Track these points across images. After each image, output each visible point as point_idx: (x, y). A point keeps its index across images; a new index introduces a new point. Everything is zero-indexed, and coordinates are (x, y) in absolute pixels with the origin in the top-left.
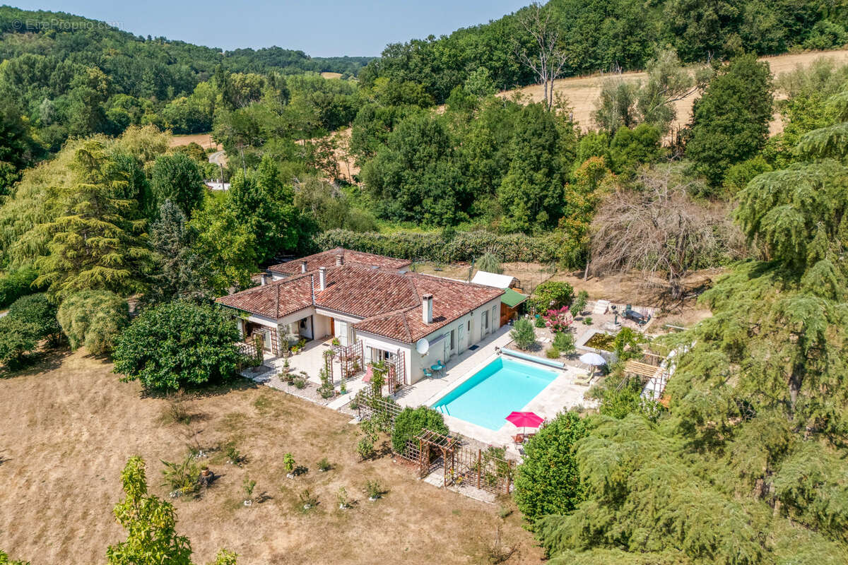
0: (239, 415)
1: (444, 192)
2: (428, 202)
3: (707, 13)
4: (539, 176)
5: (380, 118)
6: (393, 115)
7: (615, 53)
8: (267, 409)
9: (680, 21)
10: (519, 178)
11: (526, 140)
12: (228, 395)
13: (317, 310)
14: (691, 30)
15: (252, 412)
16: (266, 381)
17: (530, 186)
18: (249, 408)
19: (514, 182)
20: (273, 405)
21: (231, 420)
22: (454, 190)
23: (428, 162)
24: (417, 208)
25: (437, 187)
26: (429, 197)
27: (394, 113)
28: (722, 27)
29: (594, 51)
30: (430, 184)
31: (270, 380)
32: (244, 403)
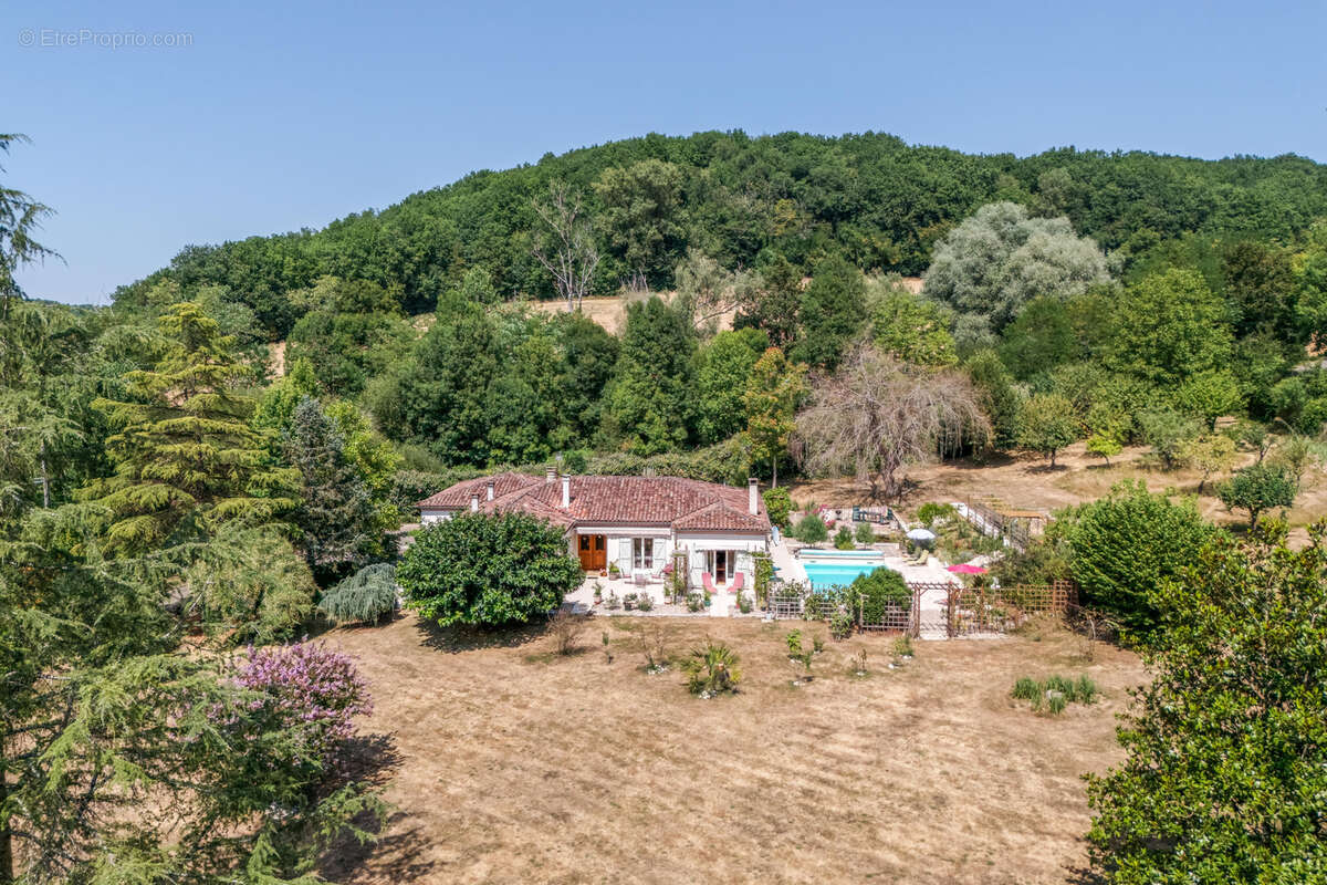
1: (521, 418)
2: (497, 433)
3: (651, 232)
4: (676, 382)
5: (342, 330)
6: (365, 326)
7: (540, 276)
9: (618, 239)
10: (649, 387)
11: (652, 339)
14: (634, 250)
17: (663, 395)
20: (645, 626)
24: (479, 444)
26: (498, 425)
27: (365, 323)
28: (667, 249)
29: (509, 272)
30: (499, 408)
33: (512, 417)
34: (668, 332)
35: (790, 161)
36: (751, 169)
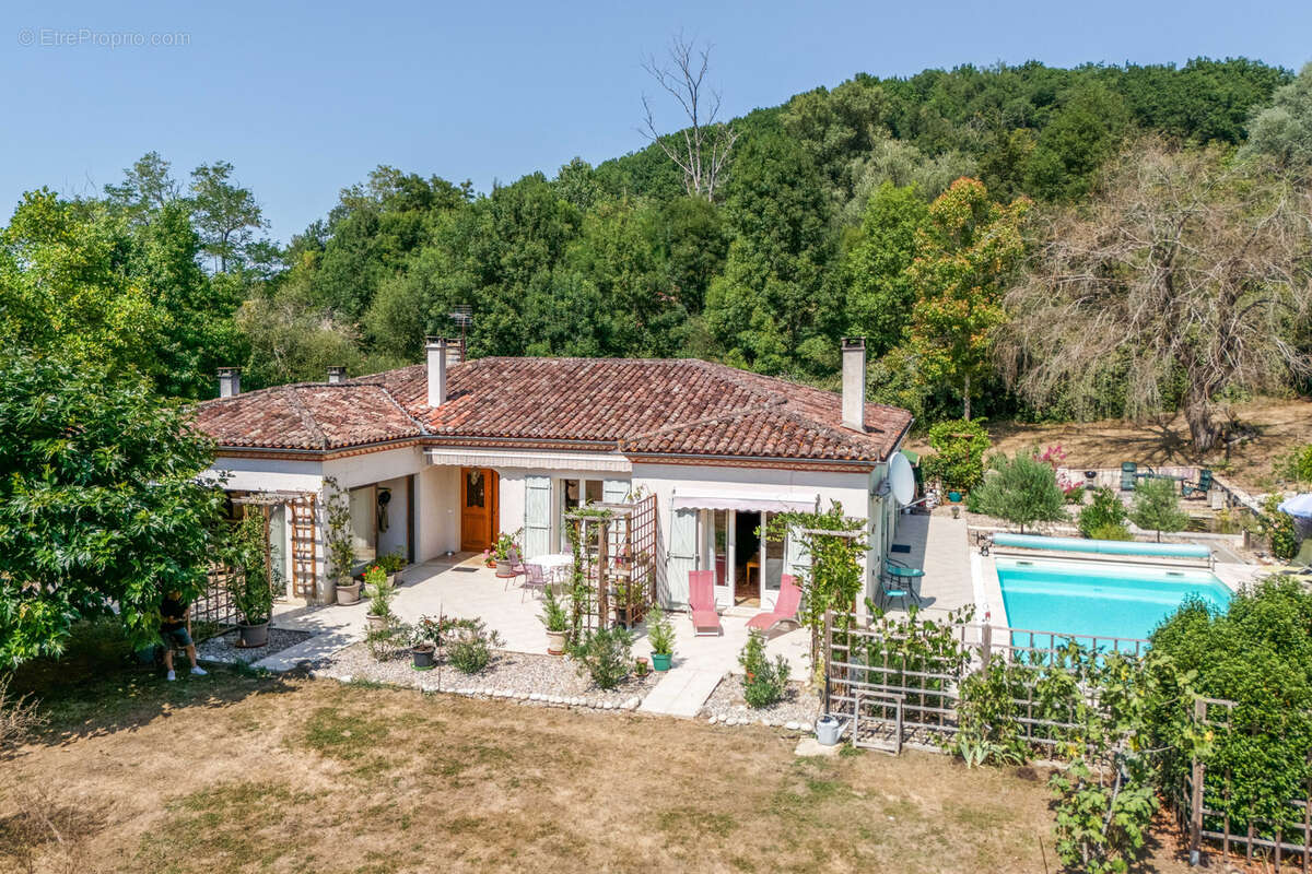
0: (245, 794)
1: (573, 329)
4: (803, 260)
5: (388, 231)
6: (417, 226)
8: (379, 751)
10: (758, 270)
11: (767, 193)
12: (156, 727)
13: (435, 452)
15: (309, 771)
16: (316, 666)
17: (780, 284)
18: (287, 759)
19: (745, 279)
20: (394, 733)
21: (213, 821)
22: (592, 322)
23: (532, 270)
25: (558, 316)
26: (539, 340)
27: (418, 222)
30: (542, 313)
31: (328, 661)
32: (250, 745)
33: (560, 327)
34: (793, 184)
35: (1032, 88)
36: (980, 98)
